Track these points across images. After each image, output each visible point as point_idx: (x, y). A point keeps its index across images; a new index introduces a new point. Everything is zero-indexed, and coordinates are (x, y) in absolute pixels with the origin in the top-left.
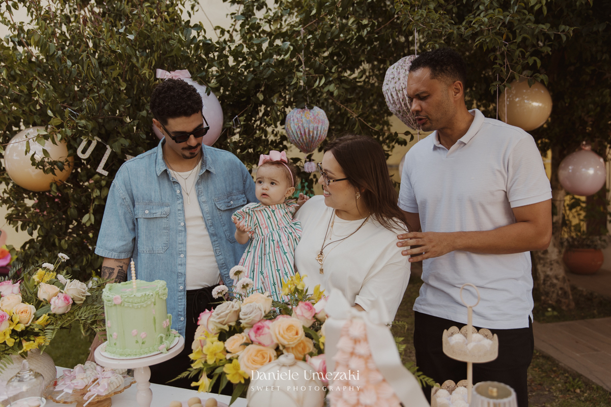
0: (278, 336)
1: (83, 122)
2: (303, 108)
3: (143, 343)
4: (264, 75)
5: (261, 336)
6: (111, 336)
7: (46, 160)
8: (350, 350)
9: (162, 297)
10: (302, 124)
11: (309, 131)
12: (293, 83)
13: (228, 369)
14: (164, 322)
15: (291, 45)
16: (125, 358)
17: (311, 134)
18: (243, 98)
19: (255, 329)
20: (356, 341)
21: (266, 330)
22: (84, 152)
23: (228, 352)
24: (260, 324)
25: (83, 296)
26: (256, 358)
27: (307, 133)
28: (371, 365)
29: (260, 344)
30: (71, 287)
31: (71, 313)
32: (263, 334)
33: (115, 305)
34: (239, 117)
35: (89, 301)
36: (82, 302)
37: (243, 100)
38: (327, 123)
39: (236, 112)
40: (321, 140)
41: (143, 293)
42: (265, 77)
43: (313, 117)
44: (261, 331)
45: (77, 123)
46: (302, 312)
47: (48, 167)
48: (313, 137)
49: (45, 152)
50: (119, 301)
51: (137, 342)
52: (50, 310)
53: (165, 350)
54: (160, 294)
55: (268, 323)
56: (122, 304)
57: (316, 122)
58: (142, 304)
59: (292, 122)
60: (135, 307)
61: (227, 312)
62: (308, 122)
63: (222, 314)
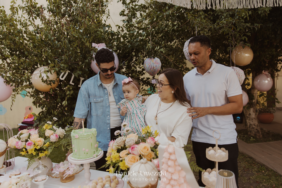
0: (140, 151)
1: (63, 65)
2: (151, 58)
3: (87, 154)
4: (135, 45)
5: (134, 151)
6: (74, 151)
7: (48, 79)
8: (168, 157)
9: (95, 135)
10: (151, 64)
11: (153, 67)
12: (146, 48)
13: (120, 164)
14: (96, 145)
15: (146, 33)
16: (80, 160)
17: (154, 69)
18: (127, 54)
19: (131, 148)
20: (171, 154)
21: (136, 149)
22: (62, 77)
23: (121, 157)
24: (133, 146)
25: (63, 135)
26: (132, 160)
27: (153, 68)
28: (176, 164)
29: (133, 154)
30: (58, 131)
31: (58, 142)
32: (134, 150)
33: (76, 138)
34: (125, 62)
35: (66, 137)
36: (63, 137)
37: (127, 55)
38: (161, 64)
39: (124, 59)
40: (158, 71)
41: (87, 134)
42: (135, 46)
43: (155, 62)
44: (134, 149)
45: (60, 65)
46: (150, 141)
47: (49, 82)
48: (155, 69)
49: (47, 76)
50: (78, 137)
51: (85, 153)
52: (50, 140)
53: (96, 156)
54: (94, 134)
55: (136, 146)
56: (79, 138)
57: (156, 64)
58: (86, 138)
59: (147, 64)
60: (84, 139)
61: (120, 141)
62: (153, 64)
63: (118, 142)
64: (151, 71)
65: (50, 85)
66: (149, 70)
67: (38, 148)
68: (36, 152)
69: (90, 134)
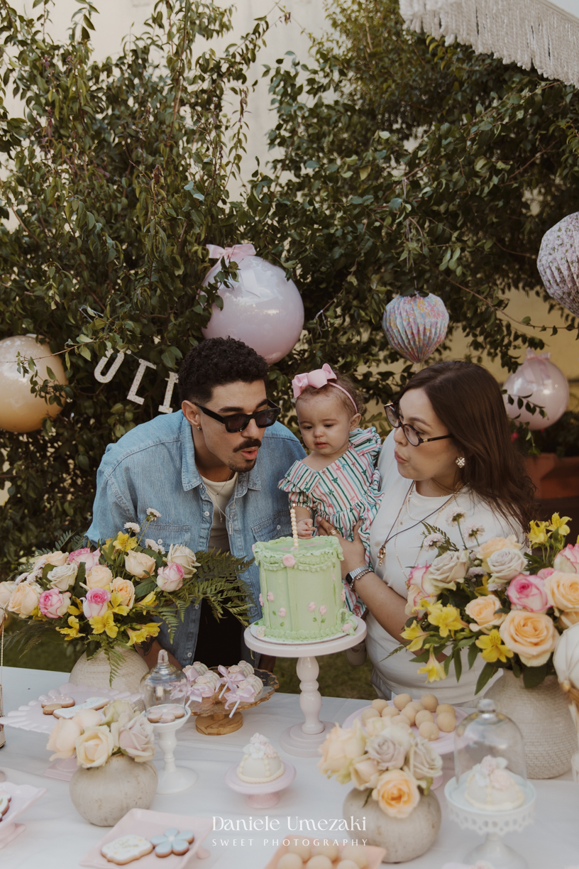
0: (557, 595)
2: (412, 296)
3: (323, 621)
4: (362, 249)
5: (527, 597)
6: (274, 613)
7: (50, 383)
10: (415, 319)
11: (425, 329)
13: (482, 642)
16: (301, 642)
17: (428, 334)
19: (519, 587)
21: (534, 589)
22: (104, 373)
23: (473, 621)
24: (524, 580)
27: (421, 332)
32: (531, 596)
33: (285, 568)
34: (325, 311)
36: (193, 575)
38: (446, 317)
41: (322, 551)
43: (429, 308)
44: (528, 590)
47: (52, 393)
48: (430, 338)
49: (49, 371)
50: (293, 562)
51: (315, 619)
52: (156, 586)
53: (351, 631)
55: (533, 578)
56: (296, 567)
57: (435, 316)
58: (322, 565)
59: (398, 317)
60: (314, 570)
61: (452, 564)
62: (423, 316)
63: (445, 568)
64: (414, 342)
65: (55, 403)
66: (406, 342)
67: (124, 611)
68: (119, 628)
69: (331, 551)
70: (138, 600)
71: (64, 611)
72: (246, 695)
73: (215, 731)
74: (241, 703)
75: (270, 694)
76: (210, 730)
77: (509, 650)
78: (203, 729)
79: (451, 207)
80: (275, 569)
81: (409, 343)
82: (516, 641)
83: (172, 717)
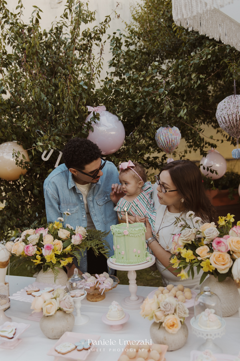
2: (167, 127)
3: (139, 256)
6: (120, 253)
7: (24, 161)
10: (168, 136)
11: (172, 140)
13: (203, 264)
16: (130, 265)
21: (222, 243)
22: (45, 157)
29: (220, 251)
32: (222, 246)
33: (124, 235)
34: (133, 133)
38: (180, 135)
43: (174, 132)
47: (24, 165)
48: (174, 144)
49: (23, 156)
50: (127, 233)
51: (136, 256)
52: (71, 243)
53: (150, 260)
55: (222, 239)
56: (128, 235)
57: (176, 135)
58: (139, 234)
59: (162, 135)
60: (135, 236)
61: (190, 234)
62: (171, 135)
63: (187, 235)
64: (168, 145)
65: (25, 169)
67: (59, 253)
68: (57, 260)
69: (142, 229)
70: (64, 248)
71: (34, 253)
72: (107, 286)
73: (95, 300)
74: (105, 289)
75: (117, 285)
76: (93, 300)
77: (213, 267)
78: (90, 299)
79: (182, 92)
80: (120, 236)
81: (166, 146)
82: (216, 263)
83: (79, 295)
